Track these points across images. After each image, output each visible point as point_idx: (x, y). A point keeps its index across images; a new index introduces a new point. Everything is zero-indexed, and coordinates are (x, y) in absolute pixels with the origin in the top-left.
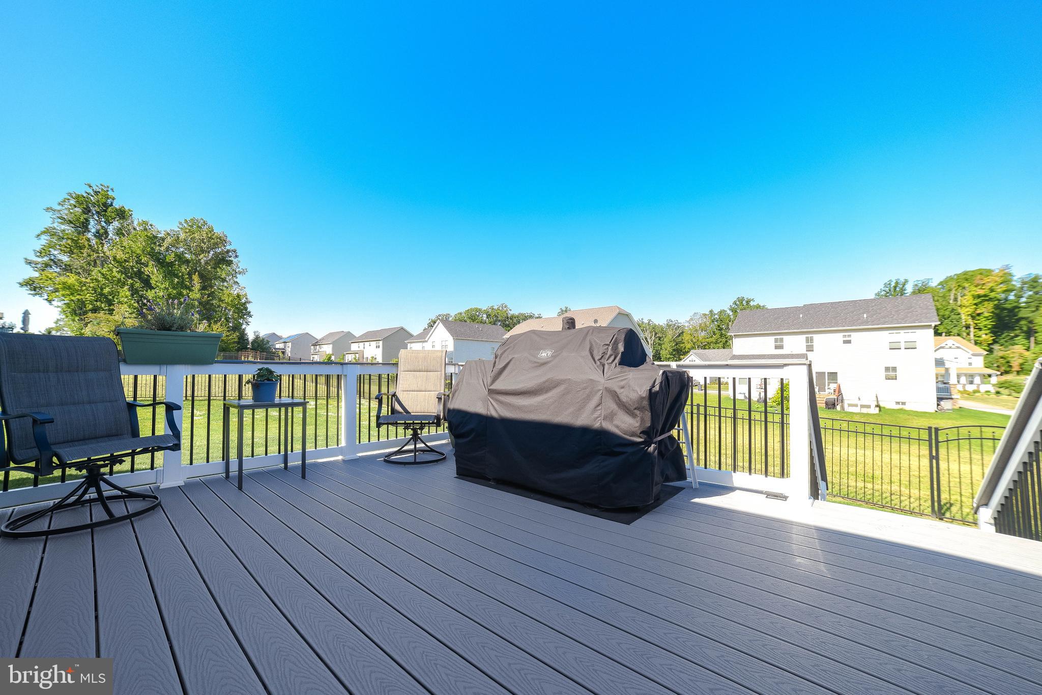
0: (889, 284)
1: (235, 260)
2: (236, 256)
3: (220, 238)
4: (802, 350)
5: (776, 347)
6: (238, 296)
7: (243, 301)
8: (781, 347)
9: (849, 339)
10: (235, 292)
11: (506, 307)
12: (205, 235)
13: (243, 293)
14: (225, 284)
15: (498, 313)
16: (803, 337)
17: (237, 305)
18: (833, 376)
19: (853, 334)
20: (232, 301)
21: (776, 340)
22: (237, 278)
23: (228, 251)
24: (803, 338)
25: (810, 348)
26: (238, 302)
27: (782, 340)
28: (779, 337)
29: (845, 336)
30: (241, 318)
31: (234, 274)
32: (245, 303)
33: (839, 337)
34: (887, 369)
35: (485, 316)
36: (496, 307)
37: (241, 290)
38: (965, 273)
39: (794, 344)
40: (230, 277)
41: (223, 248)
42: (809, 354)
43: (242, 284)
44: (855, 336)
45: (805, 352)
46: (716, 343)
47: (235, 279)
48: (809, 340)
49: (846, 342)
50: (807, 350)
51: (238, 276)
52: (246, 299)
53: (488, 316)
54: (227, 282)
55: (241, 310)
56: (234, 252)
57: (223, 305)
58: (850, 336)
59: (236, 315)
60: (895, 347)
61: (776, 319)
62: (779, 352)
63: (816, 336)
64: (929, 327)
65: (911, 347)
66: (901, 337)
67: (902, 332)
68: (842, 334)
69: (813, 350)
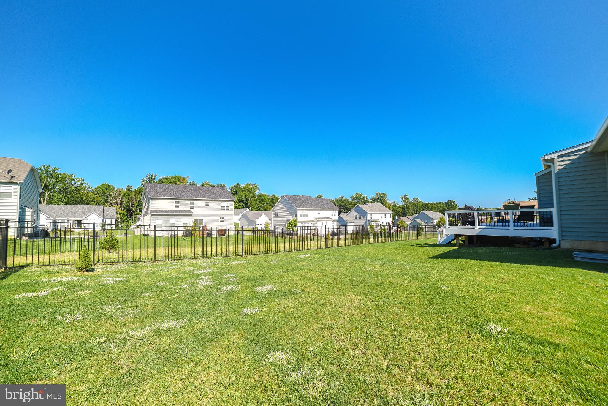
4: (188, 208)
5: (176, 206)
8: (178, 206)
9: (208, 204)
18: (201, 221)
21: (176, 202)
24: (188, 202)
25: (192, 208)
27: (179, 203)
28: (192, 201)
29: (206, 203)
34: (221, 218)
39: (185, 205)
42: (192, 210)
44: (210, 203)
45: (190, 210)
48: (192, 203)
50: (191, 209)
58: (208, 203)
60: (223, 209)
61: (171, 190)
62: (177, 209)
63: (195, 202)
64: (233, 201)
65: (228, 209)
66: (226, 204)
67: (225, 202)
68: (205, 202)
69: (193, 209)
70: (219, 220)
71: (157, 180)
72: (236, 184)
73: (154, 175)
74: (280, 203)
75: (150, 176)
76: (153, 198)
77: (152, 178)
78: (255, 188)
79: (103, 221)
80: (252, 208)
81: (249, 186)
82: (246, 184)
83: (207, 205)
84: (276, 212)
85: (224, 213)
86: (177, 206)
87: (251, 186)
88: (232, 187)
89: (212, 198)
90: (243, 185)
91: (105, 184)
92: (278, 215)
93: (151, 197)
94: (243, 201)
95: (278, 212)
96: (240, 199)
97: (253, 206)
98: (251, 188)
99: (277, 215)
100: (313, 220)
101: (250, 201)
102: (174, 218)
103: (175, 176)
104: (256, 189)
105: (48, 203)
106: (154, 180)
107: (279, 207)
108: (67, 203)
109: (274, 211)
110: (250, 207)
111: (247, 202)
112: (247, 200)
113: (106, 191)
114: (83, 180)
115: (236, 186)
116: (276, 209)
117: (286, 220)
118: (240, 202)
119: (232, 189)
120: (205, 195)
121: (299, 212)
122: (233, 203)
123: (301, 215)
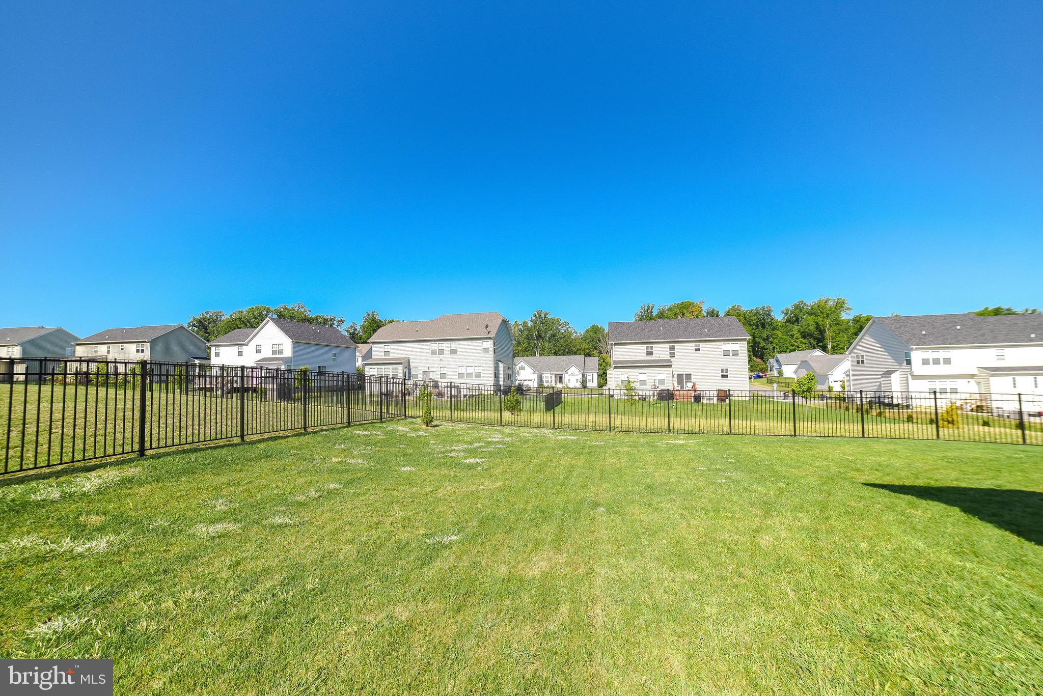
4: (666, 356)
5: (648, 354)
8: (652, 354)
9: (698, 348)
16: (667, 346)
18: (689, 376)
21: (647, 348)
25: (672, 355)
27: (652, 348)
29: (696, 346)
33: (692, 346)
34: (722, 371)
39: (661, 351)
42: (672, 359)
44: (702, 346)
45: (669, 358)
46: (525, 351)
48: (672, 348)
49: (696, 350)
58: (699, 345)
60: (726, 354)
61: (643, 330)
62: (651, 358)
63: (676, 345)
64: (743, 340)
65: (735, 354)
66: (730, 347)
67: (730, 343)
68: (694, 344)
69: (674, 357)
70: (720, 374)
71: (655, 313)
72: (797, 302)
73: (651, 306)
74: (867, 337)
76: (616, 344)
77: (647, 310)
78: (840, 305)
79: (583, 375)
80: (833, 347)
81: (823, 304)
82: (817, 300)
84: (858, 357)
85: (726, 363)
86: (650, 354)
87: (831, 303)
88: (787, 310)
89: (706, 336)
90: (811, 301)
91: (594, 326)
92: (863, 362)
93: (614, 342)
94: (811, 335)
95: (862, 356)
96: (804, 332)
97: (835, 344)
98: (828, 307)
99: (860, 362)
100: (975, 372)
101: (828, 334)
102: (662, 372)
103: (682, 303)
104: (842, 307)
105: (541, 355)
106: (651, 312)
107: (866, 343)
108: (556, 354)
109: (855, 353)
110: (829, 347)
111: (820, 337)
112: (822, 332)
113: (595, 335)
114: (568, 324)
115: (797, 307)
116: (858, 349)
117: (883, 374)
118: (804, 337)
119: (787, 314)
120: (694, 332)
121: (917, 356)
122: (745, 343)
123: (925, 362)
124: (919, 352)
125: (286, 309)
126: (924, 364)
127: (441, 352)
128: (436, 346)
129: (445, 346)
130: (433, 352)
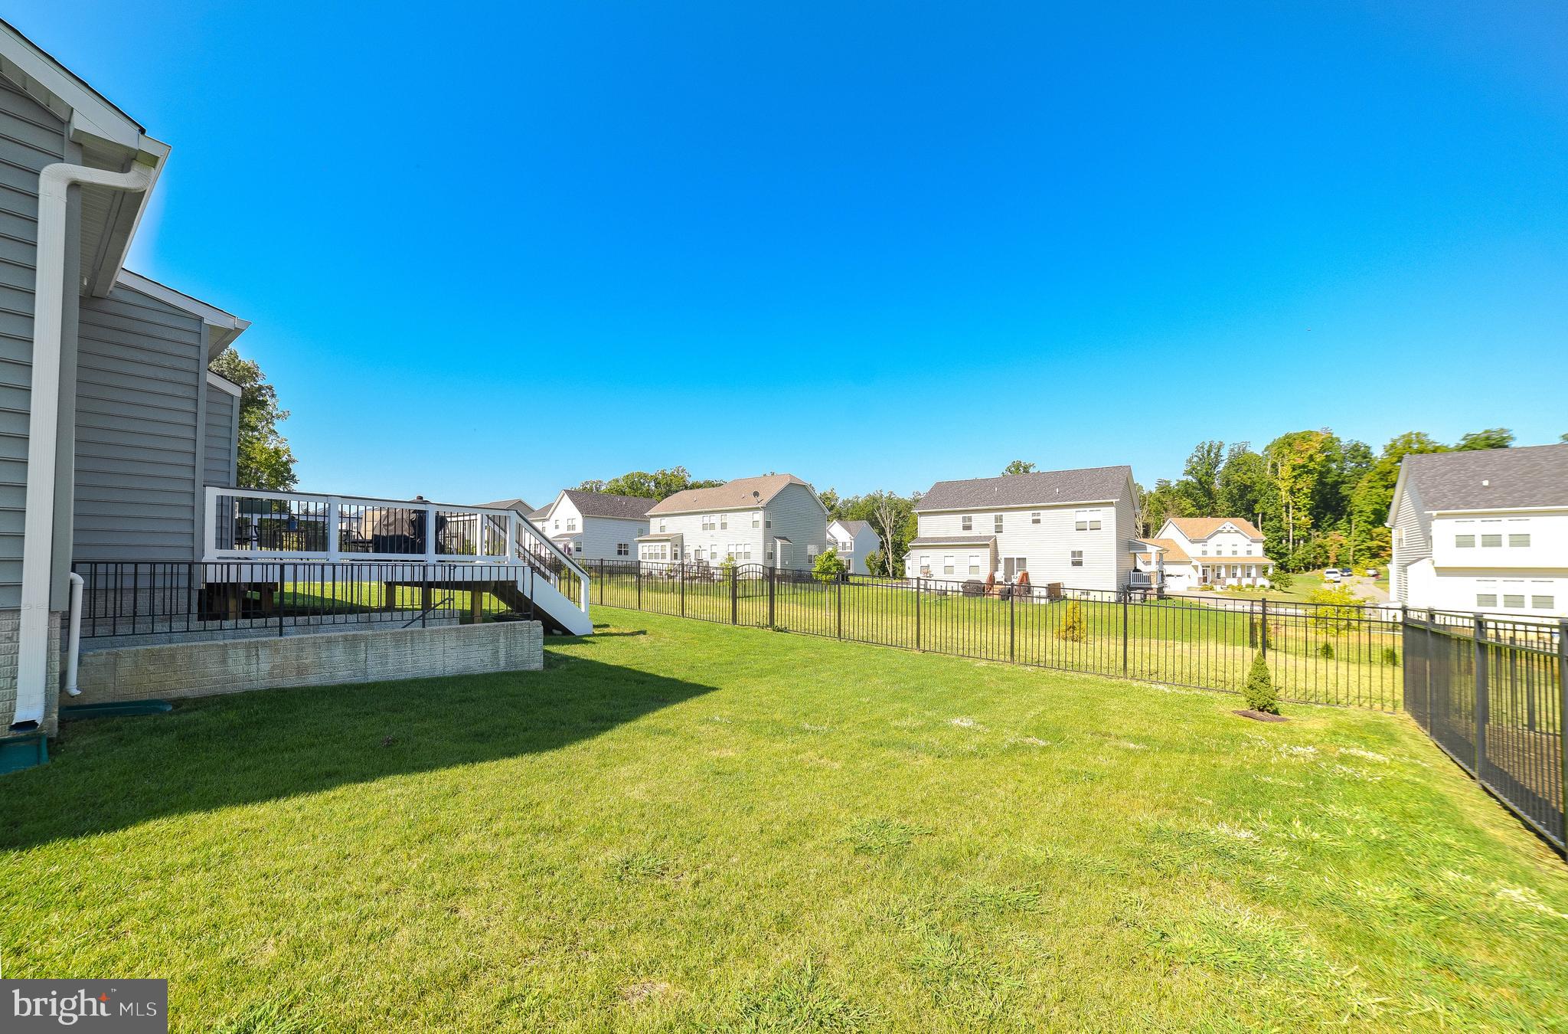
0: (1202, 447)
1: (270, 401)
2: (273, 396)
3: (248, 370)
4: (991, 531)
5: (964, 528)
6: (277, 451)
7: (284, 459)
8: (970, 527)
9: (1038, 517)
10: (272, 447)
11: (683, 471)
12: (225, 366)
13: (282, 447)
14: (256, 433)
15: (671, 480)
16: (992, 515)
17: (275, 464)
18: (1022, 561)
19: (1042, 512)
20: (266, 459)
21: (964, 519)
22: (273, 424)
23: (260, 388)
24: (991, 517)
25: (999, 529)
26: (277, 461)
27: (970, 519)
28: (998, 514)
29: (1034, 515)
30: (281, 484)
31: (270, 419)
32: (288, 462)
33: (1028, 515)
34: (1074, 554)
35: (653, 484)
36: (669, 472)
37: (281, 443)
38: (1287, 436)
39: (983, 524)
40: (263, 424)
41: (252, 383)
42: (999, 535)
43: (282, 434)
44: (1044, 514)
45: (994, 534)
47: (270, 425)
48: (999, 519)
49: (1034, 521)
50: (995, 532)
51: (275, 421)
52: (289, 456)
53: (658, 484)
54: (258, 430)
55: (281, 472)
56: (270, 389)
57: (254, 466)
58: (1039, 514)
59: (273, 480)
60: (1081, 527)
62: (967, 533)
63: (1005, 514)
64: (1111, 504)
65: (1096, 527)
66: (1087, 515)
67: (1088, 509)
68: (1034, 512)
69: (1001, 532)
70: (1070, 559)
75: (1206, 447)
76: (921, 514)
83: (1036, 521)
85: (1084, 542)
86: (967, 528)
89: (1049, 500)
102: (951, 555)
120: (1039, 494)
121: (1445, 529)
122: (1112, 510)
123: (1465, 542)
124: (1451, 522)
125: (664, 474)
126: (1459, 545)
127: (712, 527)
128: (707, 519)
129: (716, 519)
130: (705, 527)
